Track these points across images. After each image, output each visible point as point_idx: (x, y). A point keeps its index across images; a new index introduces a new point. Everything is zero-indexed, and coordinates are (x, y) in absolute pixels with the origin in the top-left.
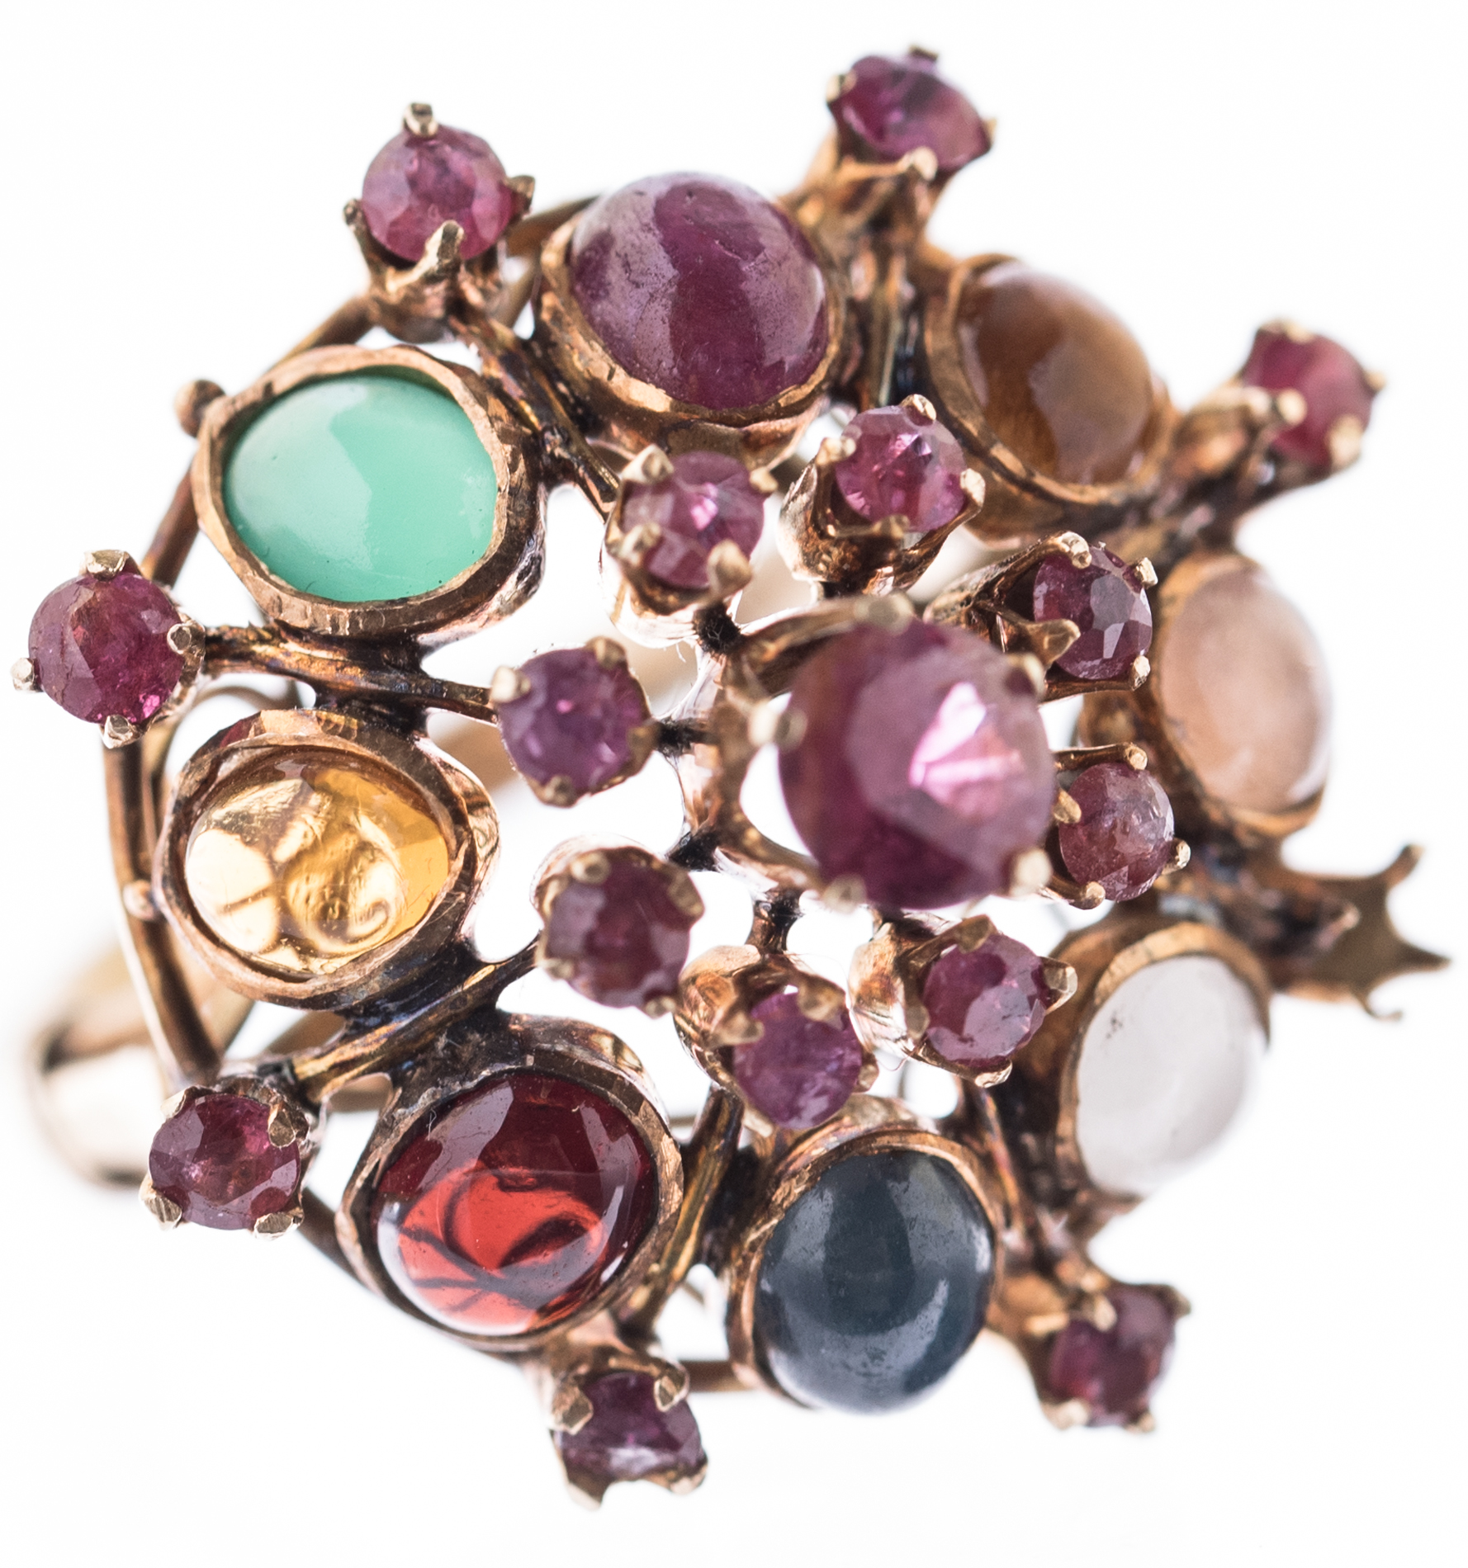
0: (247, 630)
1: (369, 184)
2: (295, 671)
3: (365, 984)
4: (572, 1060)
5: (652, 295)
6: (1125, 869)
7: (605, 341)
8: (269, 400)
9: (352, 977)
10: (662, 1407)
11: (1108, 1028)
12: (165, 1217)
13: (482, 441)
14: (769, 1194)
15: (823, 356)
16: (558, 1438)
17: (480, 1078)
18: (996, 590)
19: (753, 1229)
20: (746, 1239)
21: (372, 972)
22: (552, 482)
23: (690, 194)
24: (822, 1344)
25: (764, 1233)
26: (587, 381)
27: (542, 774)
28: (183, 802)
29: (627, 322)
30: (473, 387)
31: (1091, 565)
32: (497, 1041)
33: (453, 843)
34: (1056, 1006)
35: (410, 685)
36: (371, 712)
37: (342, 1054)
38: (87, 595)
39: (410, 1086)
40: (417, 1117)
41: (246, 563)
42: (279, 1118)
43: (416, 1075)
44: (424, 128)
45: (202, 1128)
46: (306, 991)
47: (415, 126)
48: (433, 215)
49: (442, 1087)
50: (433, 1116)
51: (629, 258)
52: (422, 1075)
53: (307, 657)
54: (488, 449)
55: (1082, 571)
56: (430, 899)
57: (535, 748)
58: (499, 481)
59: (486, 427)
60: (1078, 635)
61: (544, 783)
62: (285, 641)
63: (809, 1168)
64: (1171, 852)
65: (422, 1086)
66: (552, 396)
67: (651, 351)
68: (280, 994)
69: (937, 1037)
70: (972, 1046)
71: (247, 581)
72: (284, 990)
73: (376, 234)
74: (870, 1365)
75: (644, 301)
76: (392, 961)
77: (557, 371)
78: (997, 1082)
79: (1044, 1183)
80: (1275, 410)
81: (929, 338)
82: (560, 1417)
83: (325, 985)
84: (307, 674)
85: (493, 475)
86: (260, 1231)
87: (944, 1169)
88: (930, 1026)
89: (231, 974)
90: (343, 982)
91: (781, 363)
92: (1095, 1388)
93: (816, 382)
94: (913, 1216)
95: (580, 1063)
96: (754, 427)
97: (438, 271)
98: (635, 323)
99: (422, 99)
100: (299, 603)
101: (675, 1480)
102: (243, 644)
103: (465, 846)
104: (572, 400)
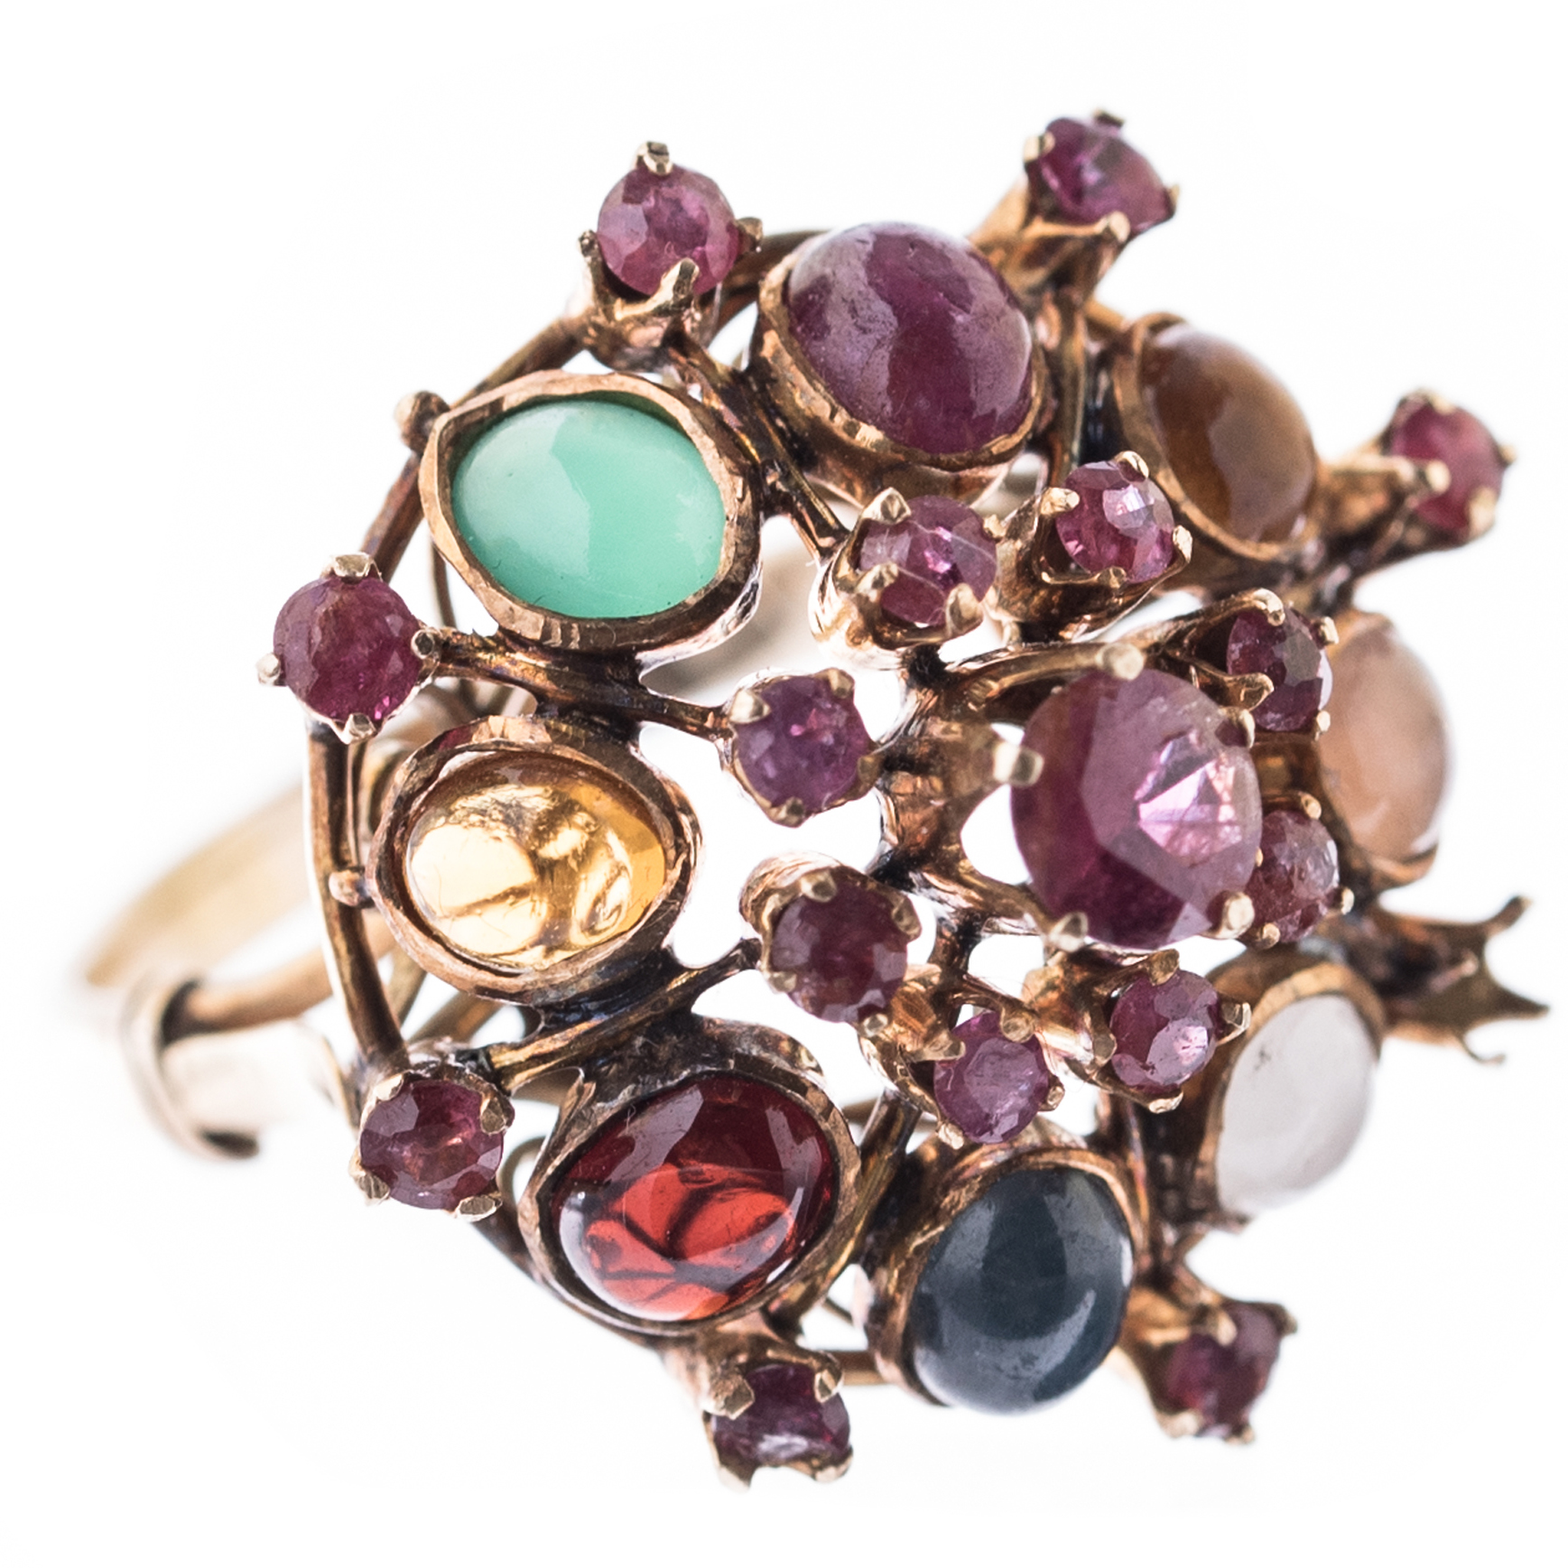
0: (471, 636)
1: (604, 217)
2: (520, 679)
3: (576, 982)
4: (771, 1065)
5: (879, 342)
6: (1298, 913)
7: (826, 380)
8: (496, 416)
9: (564, 975)
10: (820, 1398)
11: (1257, 1060)
12: (373, 1193)
13: (710, 470)
14: (937, 1202)
15: (1029, 407)
16: (713, 1424)
17: (681, 1078)
18: (1186, 641)
19: (919, 1234)
20: (911, 1244)
21: (585, 972)
22: (770, 512)
23: (912, 246)
24: (977, 1346)
25: (931, 1239)
26: (807, 418)
27: (775, 795)
28: (405, 798)
29: (853, 365)
30: (701, 418)
31: (1284, 623)
32: (695, 1043)
33: (672, 853)
34: (1227, 1039)
35: (632, 699)
36: (592, 723)
37: (541, 1046)
38: (334, 597)
39: (606, 1081)
40: (615, 1111)
41: (478, 574)
42: (490, 1106)
43: (612, 1071)
44: (660, 167)
45: (418, 1111)
46: (517, 986)
47: (652, 165)
48: (669, 251)
49: (643, 1084)
50: (632, 1111)
51: (856, 303)
52: (619, 1071)
53: (532, 667)
54: (716, 479)
55: (1274, 628)
56: (645, 905)
57: (771, 771)
58: (727, 510)
59: (714, 457)
60: (1272, 689)
61: (776, 804)
62: (512, 651)
63: (979, 1179)
64: (1335, 900)
65: (621, 1082)
66: (771, 430)
67: (875, 395)
68: (490, 986)
69: (1120, 1064)
70: (1152, 1073)
71: (480, 591)
72: (495, 983)
73: (610, 266)
74: (1021, 1369)
75: (871, 346)
76: (605, 961)
77: (774, 406)
78: (1169, 1108)
79: (1172, 1199)
80: (1422, 476)
81: (1118, 393)
82: (722, 1403)
83: (536, 981)
84: (531, 683)
85: (721, 505)
86: (463, 1212)
87: (1099, 1185)
88: (1117, 1052)
89: (442, 965)
90: (555, 979)
91: (994, 411)
92: (1211, 1399)
93: (1025, 432)
94: (1076, 1229)
95: (777, 1069)
96: (967, 473)
97: (673, 306)
98: (861, 366)
99: (658, 139)
100: (530, 615)
101: (821, 1468)
102: (469, 650)
103: (683, 856)
104: (789, 435)
